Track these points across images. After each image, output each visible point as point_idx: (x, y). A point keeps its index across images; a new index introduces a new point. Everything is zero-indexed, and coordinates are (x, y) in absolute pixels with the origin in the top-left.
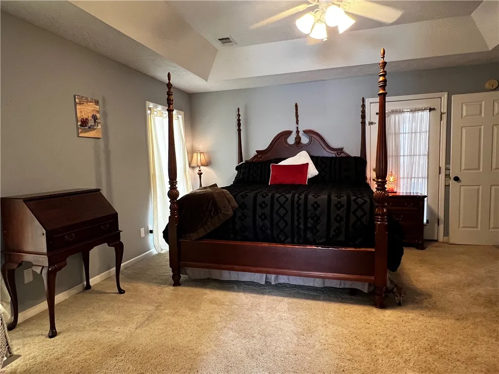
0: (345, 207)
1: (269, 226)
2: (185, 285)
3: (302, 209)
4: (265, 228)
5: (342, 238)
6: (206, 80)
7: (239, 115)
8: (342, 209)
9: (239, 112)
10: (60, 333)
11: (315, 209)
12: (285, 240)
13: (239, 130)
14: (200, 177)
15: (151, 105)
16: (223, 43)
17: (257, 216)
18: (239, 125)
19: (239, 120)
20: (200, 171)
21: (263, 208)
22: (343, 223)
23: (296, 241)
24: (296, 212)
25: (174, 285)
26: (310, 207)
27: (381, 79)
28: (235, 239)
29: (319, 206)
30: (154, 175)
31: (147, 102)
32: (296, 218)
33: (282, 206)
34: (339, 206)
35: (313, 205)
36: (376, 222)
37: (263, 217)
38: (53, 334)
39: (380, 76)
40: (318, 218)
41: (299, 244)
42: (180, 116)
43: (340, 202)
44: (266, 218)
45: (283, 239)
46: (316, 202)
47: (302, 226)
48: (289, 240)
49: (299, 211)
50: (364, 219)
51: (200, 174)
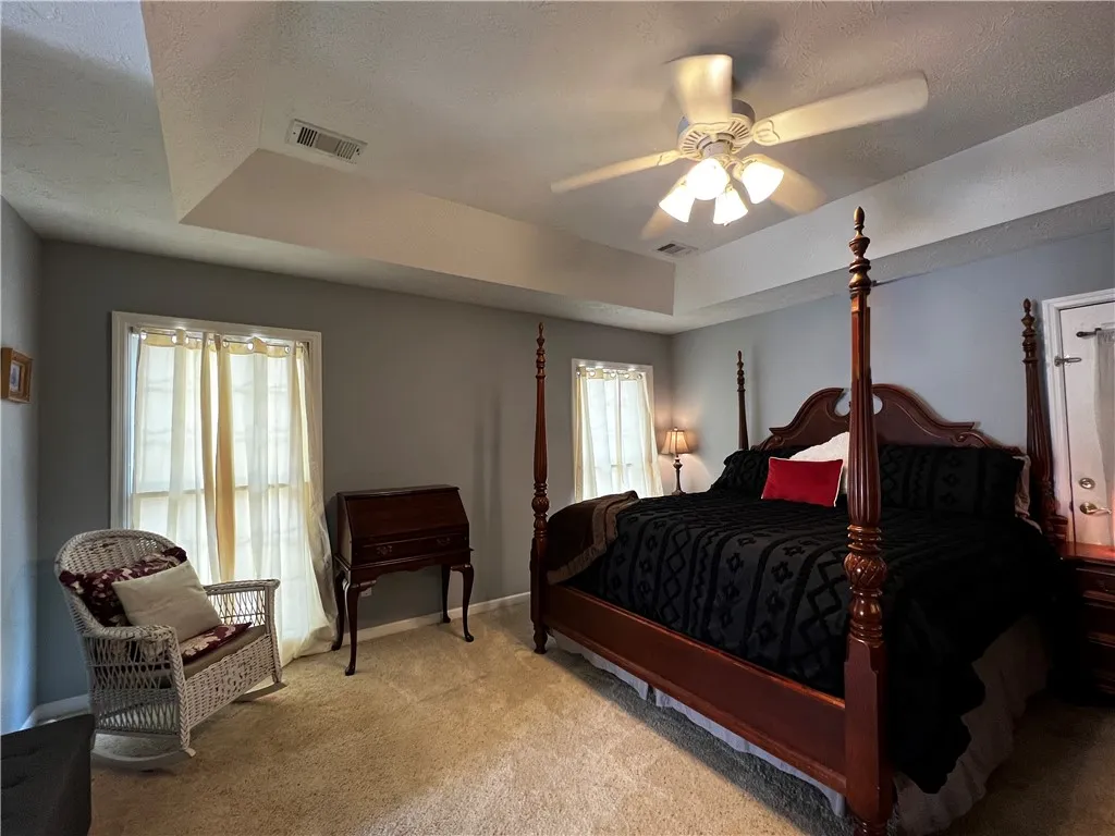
0: (794, 579)
1: (653, 587)
2: (550, 657)
3: (708, 562)
4: (644, 588)
5: (772, 651)
6: (672, 314)
7: (741, 364)
8: (787, 582)
9: (740, 358)
10: (359, 672)
11: (734, 570)
12: (671, 622)
13: (742, 392)
14: (678, 472)
15: (582, 364)
16: (671, 252)
17: (638, 563)
18: (741, 381)
19: (741, 373)
20: (678, 461)
21: (650, 549)
22: (783, 614)
23: (689, 631)
24: (698, 568)
25: (536, 651)
26: (723, 564)
27: (855, 278)
28: (604, 598)
29: (741, 564)
30: (580, 467)
31: (573, 360)
32: (696, 581)
33: (678, 551)
34: (782, 573)
35: (729, 561)
36: (851, 636)
37: (646, 566)
38: (351, 671)
39: (853, 271)
40: (736, 592)
41: (692, 637)
42: (643, 374)
43: (787, 564)
44: (650, 569)
45: (669, 618)
46: (737, 555)
47: (702, 602)
48: (679, 624)
49: (704, 568)
50: (831, 618)
51: (678, 467)
